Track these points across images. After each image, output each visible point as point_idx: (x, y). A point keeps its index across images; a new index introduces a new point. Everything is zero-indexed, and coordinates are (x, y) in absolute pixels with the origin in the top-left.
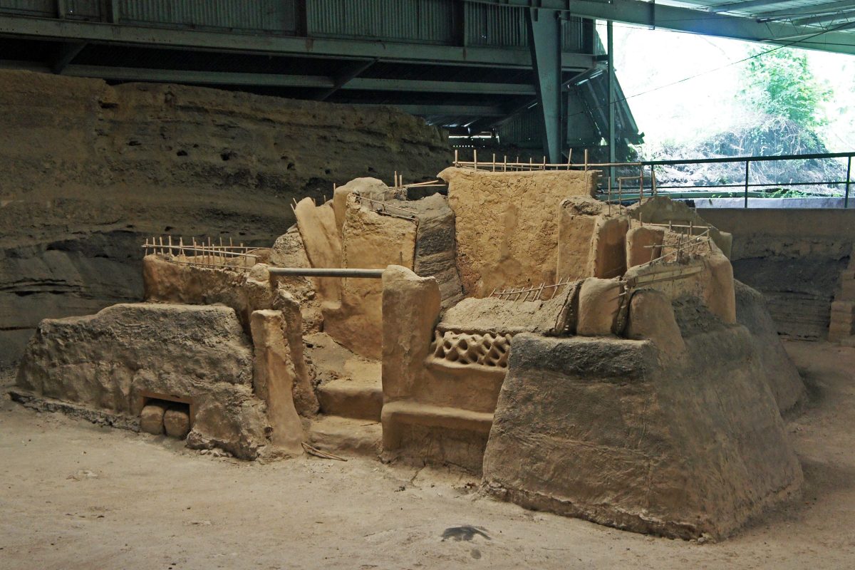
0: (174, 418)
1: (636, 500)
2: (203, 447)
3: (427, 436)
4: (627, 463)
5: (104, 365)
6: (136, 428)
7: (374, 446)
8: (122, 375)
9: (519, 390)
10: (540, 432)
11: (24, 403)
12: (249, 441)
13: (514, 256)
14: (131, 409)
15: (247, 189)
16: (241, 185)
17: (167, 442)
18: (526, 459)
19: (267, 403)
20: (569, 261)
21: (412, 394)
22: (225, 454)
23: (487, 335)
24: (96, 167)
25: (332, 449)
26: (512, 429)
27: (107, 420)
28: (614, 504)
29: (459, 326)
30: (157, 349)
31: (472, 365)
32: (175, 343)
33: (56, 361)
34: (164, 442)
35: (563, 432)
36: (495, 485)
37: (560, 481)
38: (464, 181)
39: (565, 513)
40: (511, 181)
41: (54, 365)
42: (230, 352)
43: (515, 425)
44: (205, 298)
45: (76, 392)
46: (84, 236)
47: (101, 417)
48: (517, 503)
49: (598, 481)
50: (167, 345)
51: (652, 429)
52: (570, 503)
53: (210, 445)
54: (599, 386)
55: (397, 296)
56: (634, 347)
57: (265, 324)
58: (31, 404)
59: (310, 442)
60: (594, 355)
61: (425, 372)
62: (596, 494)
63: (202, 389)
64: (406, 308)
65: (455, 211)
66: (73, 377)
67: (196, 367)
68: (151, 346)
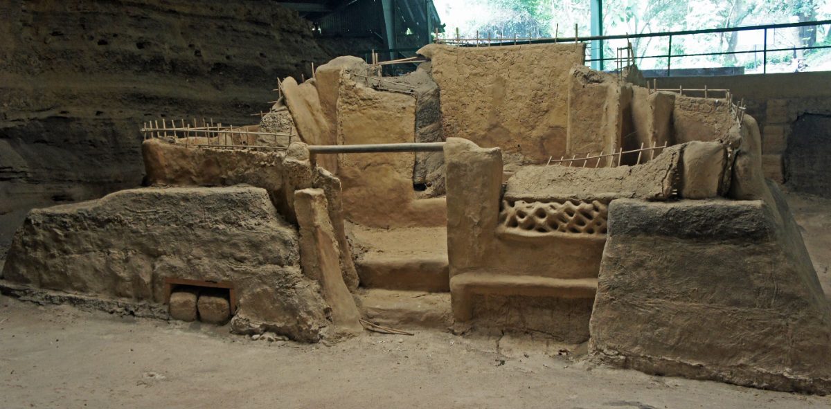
0: (211, 303)
1: (776, 359)
2: (252, 333)
3: (503, 306)
4: (761, 323)
5: (116, 253)
6: (165, 316)
7: (442, 319)
8: (140, 262)
9: (627, 257)
10: (658, 297)
11: (19, 297)
12: (309, 323)
13: (503, 124)
14: (154, 297)
15: (162, 74)
16: (158, 71)
17: (204, 328)
18: (644, 325)
19: (321, 283)
20: (581, 126)
21: (481, 265)
22: (280, 338)
23: (568, 203)
24: (25, 57)
25: (391, 323)
26: (624, 295)
27: (126, 310)
28: (752, 364)
29: (531, 195)
30: (181, 235)
31: (552, 233)
32: (203, 227)
33: (55, 251)
34: (202, 329)
35: (685, 296)
36: (611, 353)
37: (688, 345)
38: (447, 57)
39: (697, 376)
40: (497, 55)
41: (53, 256)
42: (273, 233)
43: (627, 291)
44: (224, 179)
45: (84, 283)
46: (22, 123)
47: (119, 307)
48: (638, 370)
49: (731, 343)
50: (193, 230)
51: (786, 289)
52: (701, 366)
53: (260, 329)
54: (720, 248)
55: (463, 169)
56: (754, 208)
57: (313, 204)
58: (28, 297)
59: (366, 318)
60: (711, 218)
61: (496, 242)
62: (730, 355)
63: (245, 273)
64: (474, 180)
65: (439, 84)
66: (79, 268)
67: (233, 251)
68: (173, 231)
